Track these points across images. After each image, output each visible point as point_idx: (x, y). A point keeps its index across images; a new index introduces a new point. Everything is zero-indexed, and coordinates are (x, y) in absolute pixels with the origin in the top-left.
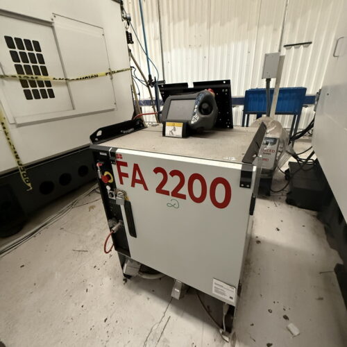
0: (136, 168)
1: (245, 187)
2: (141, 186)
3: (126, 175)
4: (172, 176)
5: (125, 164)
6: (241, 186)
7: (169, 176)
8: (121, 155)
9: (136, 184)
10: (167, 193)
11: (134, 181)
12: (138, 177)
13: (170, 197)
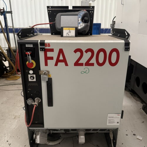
1: (127, 50)
2: (63, 64)
3: (52, 58)
4: (86, 53)
5: (52, 50)
6: (125, 51)
7: (84, 53)
8: (49, 44)
9: (59, 63)
10: (82, 65)
11: (58, 61)
12: (61, 58)
13: (84, 67)
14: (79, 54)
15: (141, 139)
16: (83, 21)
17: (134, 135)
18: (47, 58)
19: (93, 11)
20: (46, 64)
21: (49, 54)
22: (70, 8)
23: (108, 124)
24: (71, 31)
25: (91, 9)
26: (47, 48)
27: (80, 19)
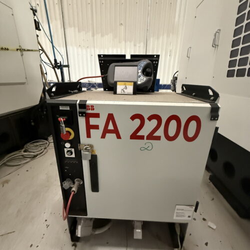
0: (111, 117)
1: (214, 120)
2: (114, 135)
3: (96, 127)
4: (150, 120)
5: (97, 116)
6: (211, 120)
7: (146, 121)
8: (92, 106)
9: (107, 135)
10: (142, 138)
11: (106, 131)
12: (111, 127)
13: (145, 141)
14: (137, 122)
15: (215, 227)
16: (145, 73)
17: (204, 219)
18: (89, 127)
19: (158, 61)
20: (89, 136)
21: (93, 121)
22: (128, 57)
23: (175, 218)
24: (127, 86)
25: (154, 59)
26: (90, 111)
27: (140, 71)
